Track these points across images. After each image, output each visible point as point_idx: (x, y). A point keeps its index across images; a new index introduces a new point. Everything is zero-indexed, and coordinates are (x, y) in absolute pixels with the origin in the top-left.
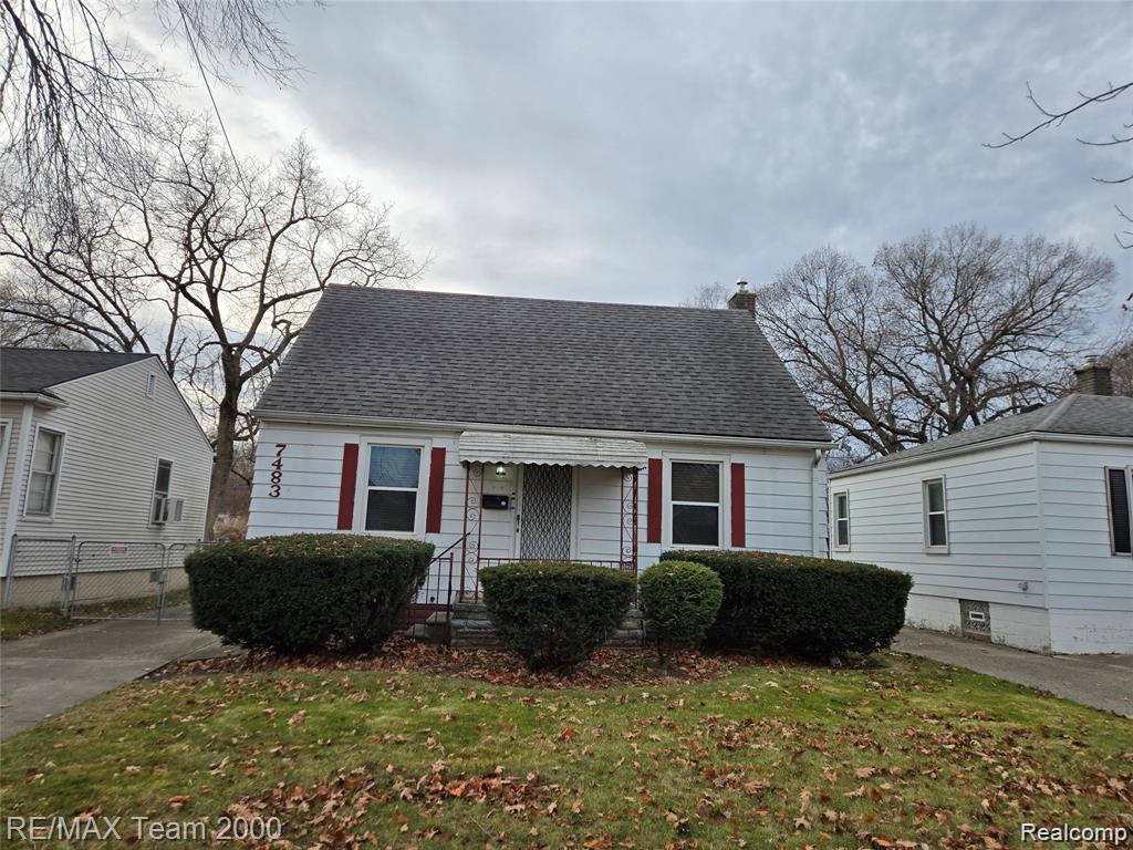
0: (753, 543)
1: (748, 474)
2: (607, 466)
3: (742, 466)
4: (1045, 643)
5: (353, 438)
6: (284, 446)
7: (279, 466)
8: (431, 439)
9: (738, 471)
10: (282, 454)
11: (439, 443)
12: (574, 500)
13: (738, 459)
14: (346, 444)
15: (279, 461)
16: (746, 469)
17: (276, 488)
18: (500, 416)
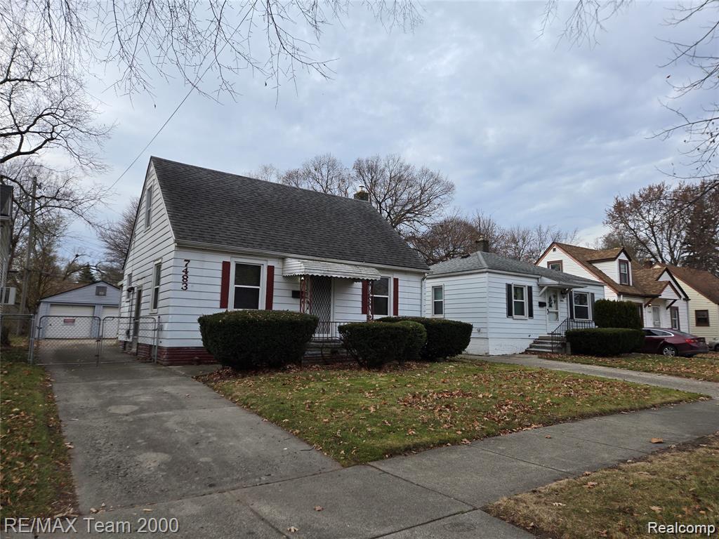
0: (401, 314)
1: (400, 283)
2: (348, 277)
3: (397, 279)
4: (487, 352)
5: (227, 259)
6: (189, 261)
7: (186, 272)
8: (267, 261)
9: (396, 281)
10: (188, 266)
11: (271, 263)
12: (332, 295)
13: (396, 276)
14: (224, 262)
15: (186, 269)
16: (399, 281)
17: (185, 285)
18: (301, 251)
